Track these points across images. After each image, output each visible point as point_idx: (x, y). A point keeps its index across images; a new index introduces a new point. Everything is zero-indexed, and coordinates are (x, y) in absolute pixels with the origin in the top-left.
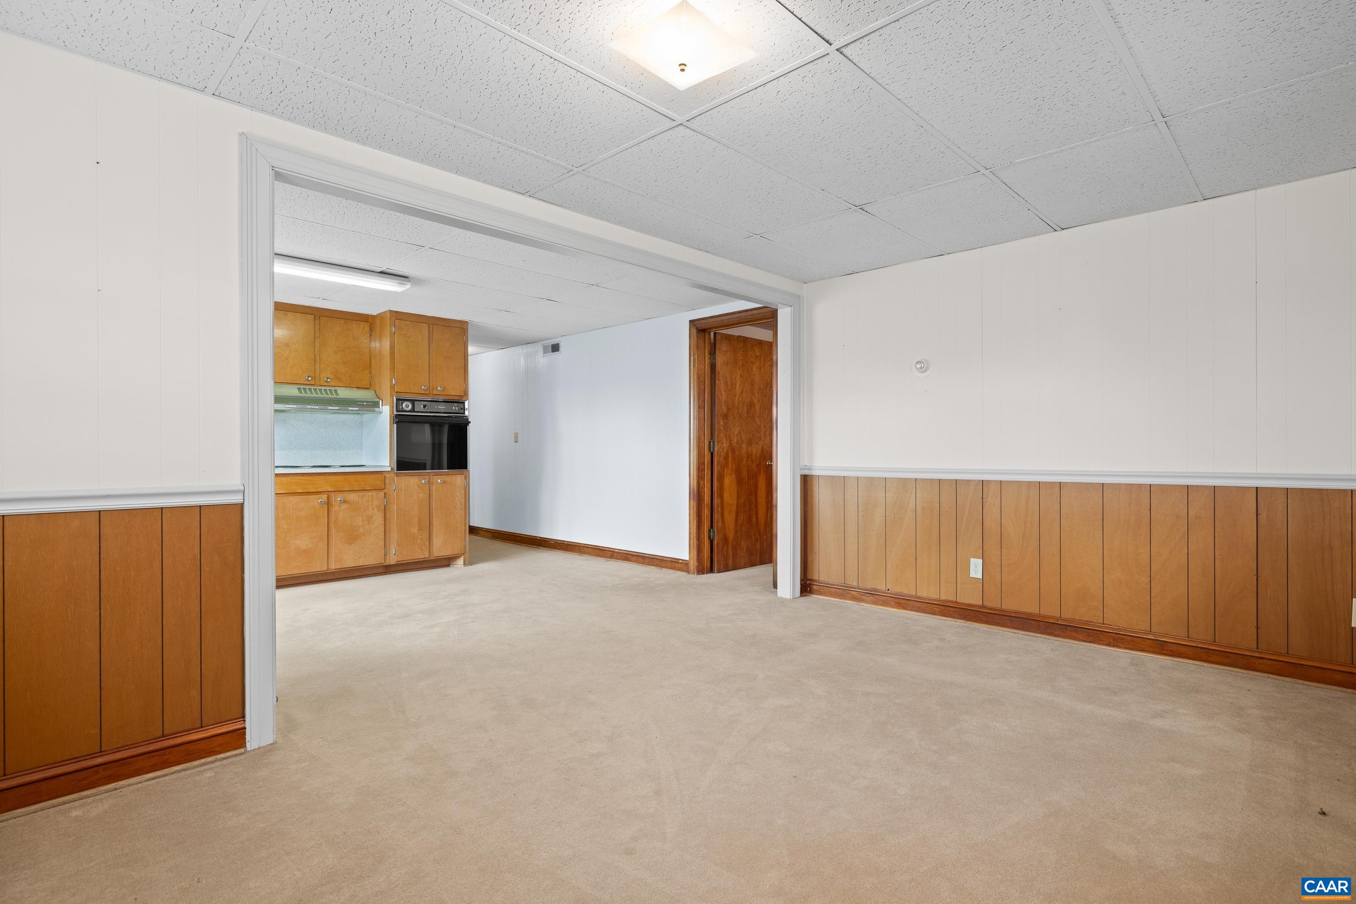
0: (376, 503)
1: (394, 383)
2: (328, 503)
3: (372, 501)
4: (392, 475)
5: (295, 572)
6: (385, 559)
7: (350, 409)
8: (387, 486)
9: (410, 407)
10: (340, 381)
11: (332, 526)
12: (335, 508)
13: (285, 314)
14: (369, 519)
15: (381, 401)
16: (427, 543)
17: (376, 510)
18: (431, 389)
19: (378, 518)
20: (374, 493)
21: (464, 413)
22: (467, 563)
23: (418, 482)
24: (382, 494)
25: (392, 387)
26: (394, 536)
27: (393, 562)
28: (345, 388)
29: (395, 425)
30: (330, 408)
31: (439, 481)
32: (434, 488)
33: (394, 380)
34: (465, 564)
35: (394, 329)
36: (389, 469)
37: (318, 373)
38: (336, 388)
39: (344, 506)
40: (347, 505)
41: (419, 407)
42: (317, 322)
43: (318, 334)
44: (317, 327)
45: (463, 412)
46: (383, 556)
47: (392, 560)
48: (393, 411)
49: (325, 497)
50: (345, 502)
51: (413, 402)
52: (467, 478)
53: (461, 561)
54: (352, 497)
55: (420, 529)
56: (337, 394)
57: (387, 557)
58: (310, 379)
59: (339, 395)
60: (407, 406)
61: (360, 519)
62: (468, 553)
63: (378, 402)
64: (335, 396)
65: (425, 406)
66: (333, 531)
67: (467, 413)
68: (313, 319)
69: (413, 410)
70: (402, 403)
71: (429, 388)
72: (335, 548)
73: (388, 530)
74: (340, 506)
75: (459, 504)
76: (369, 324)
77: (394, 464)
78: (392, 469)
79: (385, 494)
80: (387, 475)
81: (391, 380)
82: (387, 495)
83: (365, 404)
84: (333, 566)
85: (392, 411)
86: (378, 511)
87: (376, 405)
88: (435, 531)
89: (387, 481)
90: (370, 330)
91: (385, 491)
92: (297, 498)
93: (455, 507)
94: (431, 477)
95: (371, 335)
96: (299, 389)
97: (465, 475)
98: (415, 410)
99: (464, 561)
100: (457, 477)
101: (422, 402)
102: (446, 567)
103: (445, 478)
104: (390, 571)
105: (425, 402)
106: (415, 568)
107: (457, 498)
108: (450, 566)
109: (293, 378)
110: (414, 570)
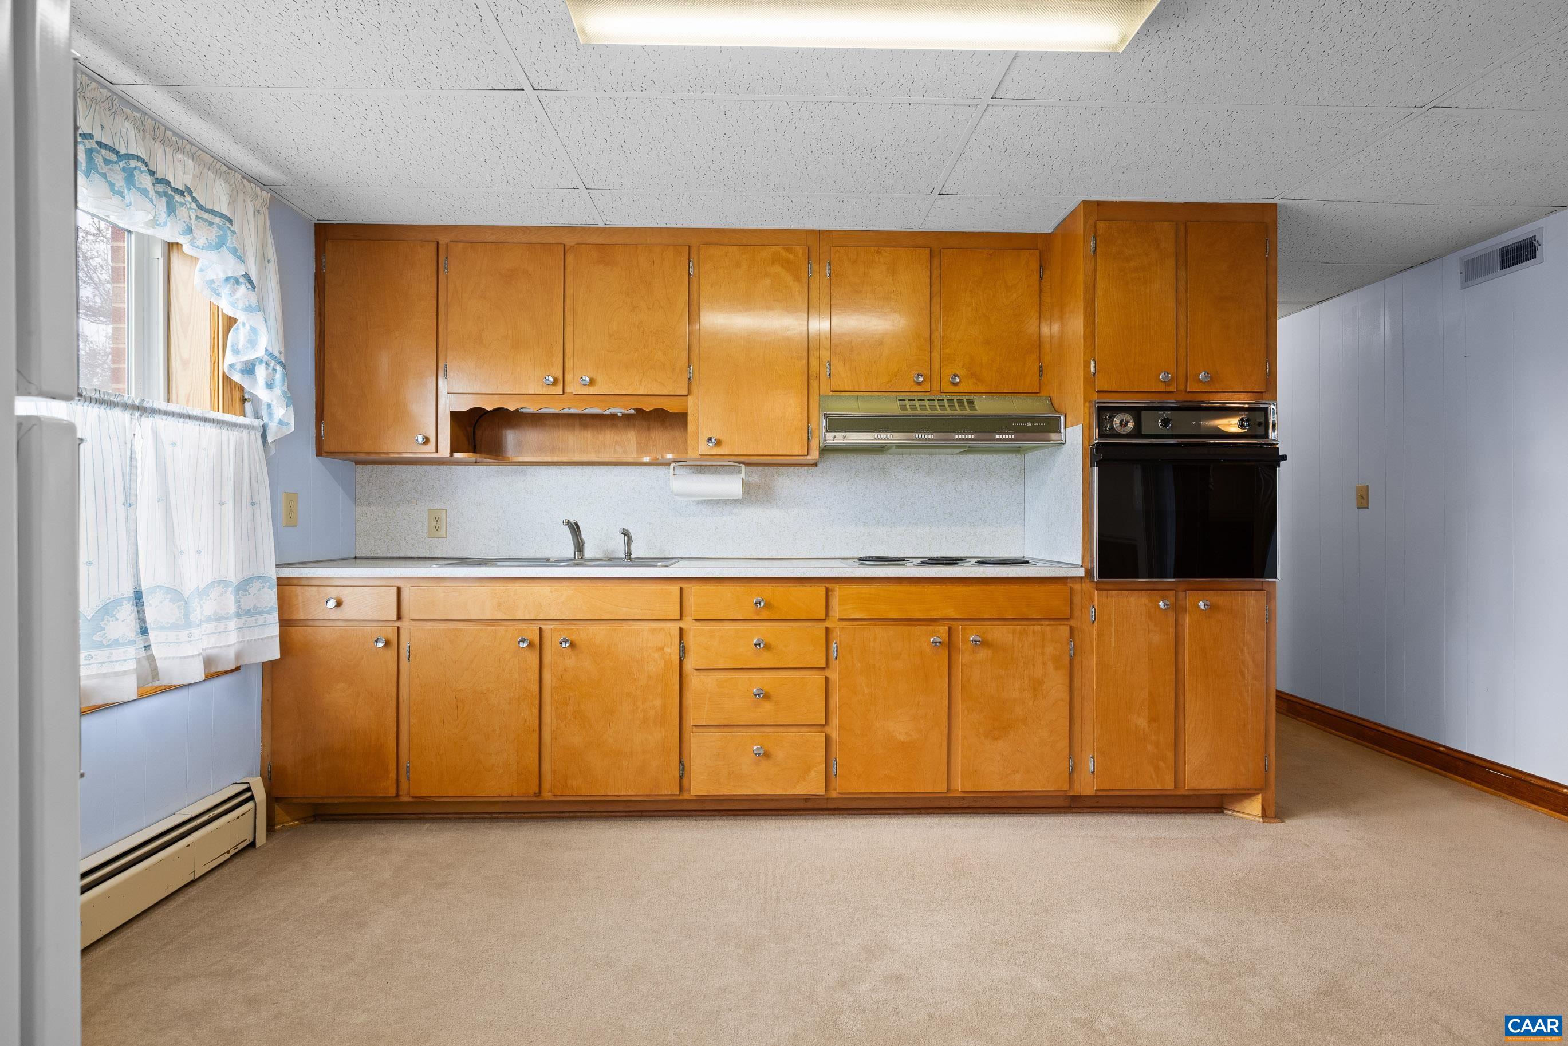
0: (1050, 649)
1: (1092, 370)
2: (950, 645)
3: (1043, 647)
4: (1088, 587)
5: (886, 788)
6: (1071, 781)
7: (997, 436)
8: (1077, 613)
9: (1131, 425)
10: (978, 380)
11: (957, 695)
12: (964, 658)
13: (877, 252)
14: (1036, 686)
15: (1063, 418)
16: (1170, 755)
17: (1050, 666)
18: (1181, 380)
19: (1056, 686)
20: (1047, 627)
21: (1266, 436)
22: (1271, 812)
23: (1150, 604)
24: (1064, 630)
25: (1090, 380)
26: (1091, 734)
27: (1089, 790)
28: (988, 396)
29: (1096, 469)
30: (957, 437)
31: (1201, 604)
32: (1187, 620)
33: (1092, 364)
34: (1264, 815)
35: (1092, 245)
36: (1081, 572)
37: (936, 366)
38: (971, 397)
39: (983, 654)
40: (990, 652)
41: (1154, 423)
42: (936, 262)
43: (936, 288)
44: (936, 273)
45: (1263, 433)
46: (1067, 774)
47: (1088, 786)
48: (1090, 437)
49: (943, 630)
50: (984, 643)
51: (1136, 412)
52: (1270, 597)
53: (1254, 807)
54: (999, 633)
55: (1152, 720)
56: (973, 409)
57: (1076, 776)
58: (921, 379)
59: (976, 410)
60: (1123, 423)
61: (1017, 686)
62: (1273, 787)
63: (1057, 421)
64: (968, 411)
65: (1166, 423)
66: (959, 707)
67: (1273, 435)
68: (928, 256)
69: (1137, 433)
70: (1112, 418)
71: (1175, 378)
72: (963, 745)
73: (1077, 714)
74: (974, 652)
75: (1250, 664)
76: (1037, 253)
77: (1092, 562)
78: (1088, 572)
79: (1071, 629)
80: (1077, 587)
81: (1087, 365)
82: (1076, 633)
83: (1029, 424)
84: (960, 785)
85: (1087, 436)
86: (1056, 668)
87: (1053, 425)
88: (1189, 725)
89: (1077, 600)
90: (1041, 266)
91: (1072, 623)
92: (892, 630)
93: (1242, 672)
94: (1181, 595)
95: (1041, 277)
96: (902, 402)
97: (1267, 592)
98: (1143, 433)
99: (1265, 809)
100: (1247, 596)
101: (1159, 413)
102: (1214, 813)
103: (1214, 597)
104: (1082, 805)
105: (1167, 412)
106: (1138, 807)
107: (1245, 649)
108: (1223, 812)
109: (891, 381)
110: (1136, 810)
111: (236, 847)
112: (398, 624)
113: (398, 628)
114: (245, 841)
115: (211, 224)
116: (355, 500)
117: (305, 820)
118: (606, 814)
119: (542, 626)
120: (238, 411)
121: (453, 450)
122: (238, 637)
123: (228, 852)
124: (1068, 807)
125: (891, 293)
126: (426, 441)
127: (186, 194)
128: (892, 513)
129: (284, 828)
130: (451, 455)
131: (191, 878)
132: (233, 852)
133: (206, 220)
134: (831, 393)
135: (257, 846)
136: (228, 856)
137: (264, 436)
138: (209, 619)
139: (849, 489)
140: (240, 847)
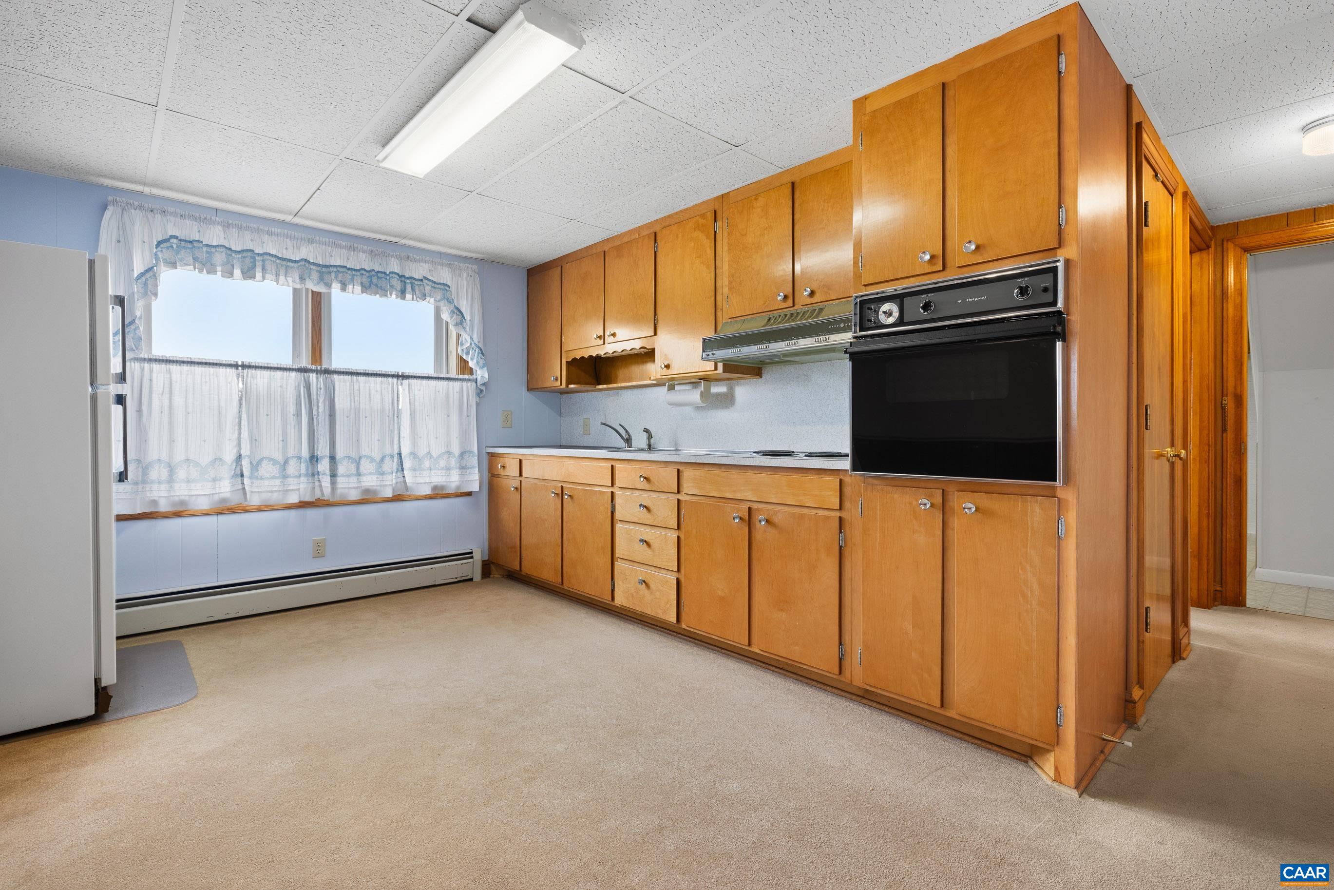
0: (822, 537)
1: (860, 265)
3: (816, 534)
4: (857, 480)
5: (710, 631)
6: (840, 667)
8: (847, 505)
9: (895, 314)
10: (829, 289)
13: (755, 199)
14: (812, 570)
16: (935, 669)
17: (822, 553)
18: (948, 254)
19: (828, 572)
20: (820, 516)
21: (1055, 303)
22: (1067, 778)
23: (915, 503)
24: (835, 521)
25: (860, 277)
26: (859, 623)
27: (857, 682)
31: (971, 506)
32: (956, 523)
33: (860, 259)
34: (1058, 779)
35: (860, 141)
38: (824, 306)
39: (771, 534)
40: (776, 532)
41: (916, 309)
43: (798, 215)
44: (798, 202)
45: (1051, 300)
46: (837, 659)
47: (855, 676)
49: (745, 509)
50: (772, 524)
51: (900, 299)
53: (1049, 766)
55: (917, 626)
56: (819, 315)
58: (782, 298)
60: (887, 314)
65: (926, 306)
66: (757, 577)
68: (790, 189)
69: (902, 320)
70: (876, 309)
71: (941, 256)
73: (846, 603)
79: (842, 521)
80: (848, 479)
81: (857, 262)
82: (846, 525)
83: (842, 325)
84: (756, 643)
86: (828, 555)
88: (958, 642)
89: (848, 492)
91: (842, 514)
93: (1023, 594)
94: (948, 494)
96: (771, 319)
97: (1059, 499)
98: (905, 321)
99: (1059, 772)
100: (1031, 501)
101: (922, 296)
102: (1016, 759)
103: (985, 500)
104: (873, 699)
105: (929, 295)
106: (928, 721)
107: (1028, 567)
108: (1027, 762)
109: (765, 303)
110: (925, 723)
111: (461, 577)
112: (520, 479)
113: (521, 481)
114: (467, 576)
115: (441, 289)
116: (560, 414)
117: (503, 576)
118: (585, 603)
119: (563, 485)
120: (469, 373)
121: (568, 383)
122: (459, 479)
123: (456, 578)
124: (861, 696)
125: (765, 229)
126: (557, 379)
127: (424, 280)
128: (813, 414)
129: (494, 577)
130: (567, 386)
131: (434, 583)
132: (459, 579)
133: (438, 288)
134: (730, 320)
135: (474, 581)
136: (456, 580)
137: (476, 382)
138: (442, 469)
139: (782, 394)
140: (464, 578)
